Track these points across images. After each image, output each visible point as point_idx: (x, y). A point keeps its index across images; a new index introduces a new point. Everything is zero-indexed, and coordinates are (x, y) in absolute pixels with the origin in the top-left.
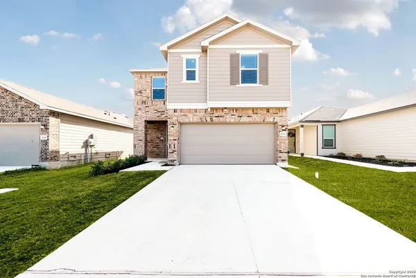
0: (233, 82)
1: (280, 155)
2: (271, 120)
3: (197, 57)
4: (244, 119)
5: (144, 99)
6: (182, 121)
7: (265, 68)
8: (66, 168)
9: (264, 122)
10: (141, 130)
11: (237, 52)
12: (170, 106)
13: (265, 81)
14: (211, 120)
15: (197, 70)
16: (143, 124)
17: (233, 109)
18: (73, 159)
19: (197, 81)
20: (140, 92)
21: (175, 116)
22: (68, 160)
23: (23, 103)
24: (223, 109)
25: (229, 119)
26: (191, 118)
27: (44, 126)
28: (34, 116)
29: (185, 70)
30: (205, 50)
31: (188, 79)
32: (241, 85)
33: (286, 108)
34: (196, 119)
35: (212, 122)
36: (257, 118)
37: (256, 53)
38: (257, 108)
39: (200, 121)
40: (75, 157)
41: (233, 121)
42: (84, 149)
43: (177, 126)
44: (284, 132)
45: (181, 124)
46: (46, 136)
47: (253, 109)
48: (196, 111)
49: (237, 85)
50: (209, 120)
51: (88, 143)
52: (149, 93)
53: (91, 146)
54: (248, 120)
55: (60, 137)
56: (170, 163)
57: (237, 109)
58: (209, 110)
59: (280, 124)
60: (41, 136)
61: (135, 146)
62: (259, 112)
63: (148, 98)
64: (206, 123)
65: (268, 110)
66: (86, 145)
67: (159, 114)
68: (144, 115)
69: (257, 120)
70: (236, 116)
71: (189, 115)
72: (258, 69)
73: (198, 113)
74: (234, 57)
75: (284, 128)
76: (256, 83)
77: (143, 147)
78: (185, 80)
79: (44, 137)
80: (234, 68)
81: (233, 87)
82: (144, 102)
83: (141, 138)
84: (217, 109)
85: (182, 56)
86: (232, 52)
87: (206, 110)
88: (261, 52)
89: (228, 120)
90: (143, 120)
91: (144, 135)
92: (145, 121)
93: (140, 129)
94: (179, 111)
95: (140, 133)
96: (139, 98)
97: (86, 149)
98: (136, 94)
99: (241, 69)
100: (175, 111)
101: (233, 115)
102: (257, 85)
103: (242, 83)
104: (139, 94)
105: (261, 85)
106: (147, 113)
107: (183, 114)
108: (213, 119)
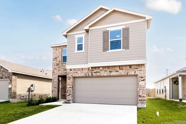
0: (105, 49)
2: (133, 73)
3: (83, 36)
4: (114, 73)
5: (58, 62)
6: (75, 76)
7: (126, 38)
8: (19, 103)
9: (127, 76)
11: (108, 29)
12: (68, 67)
13: (127, 47)
14: (92, 74)
15: (83, 43)
16: (57, 78)
17: (106, 67)
18: (22, 98)
19: (83, 51)
20: (56, 59)
21: (71, 73)
22: (20, 99)
23: (2, 69)
24: (99, 67)
25: (103, 73)
26: (80, 74)
27: (10, 80)
28: (7, 75)
29: (76, 44)
30: (87, 31)
31: (78, 50)
32: (110, 51)
33: (144, 65)
34: (83, 75)
35: (92, 77)
36: (122, 72)
37: (121, 28)
38: (122, 66)
39: (85, 75)
40: (23, 97)
41: (106, 75)
42: (28, 93)
43: (71, 79)
44: (142, 82)
45: (74, 78)
46: (11, 86)
47: (119, 66)
48: (82, 69)
49: (107, 51)
50: (90, 75)
51: (30, 90)
53: (32, 91)
54: (116, 74)
55: (17, 86)
56: (68, 102)
57: (108, 67)
58: (90, 68)
59: (139, 76)
60: (9, 86)
61: (52, 91)
62: (124, 68)
63: (60, 62)
64: (89, 77)
65: (130, 66)
66: (29, 90)
69: (123, 74)
70: (108, 72)
71: (79, 72)
72: (121, 39)
73: (84, 71)
74: (106, 33)
75: (142, 79)
76: (120, 48)
77: (57, 92)
78: (76, 51)
79: (10, 86)
80: (105, 40)
81: (105, 53)
82: (58, 64)
84: (95, 68)
85: (75, 36)
86: (104, 30)
87: (89, 68)
88: (124, 27)
89: (102, 75)
90: (57, 75)
91: (57, 85)
93: (55, 81)
94: (73, 70)
95: (55, 83)
96: (55, 62)
97: (29, 92)
98: (54, 60)
99: (110, 40)
100: (71, 70)
101: (106, 71)
102: (121, 50)
103: (111, 49)
104: (55, 60)
105: (124, 50)
106: (59, 71)
107: (75, 71)
108: (93, 74)
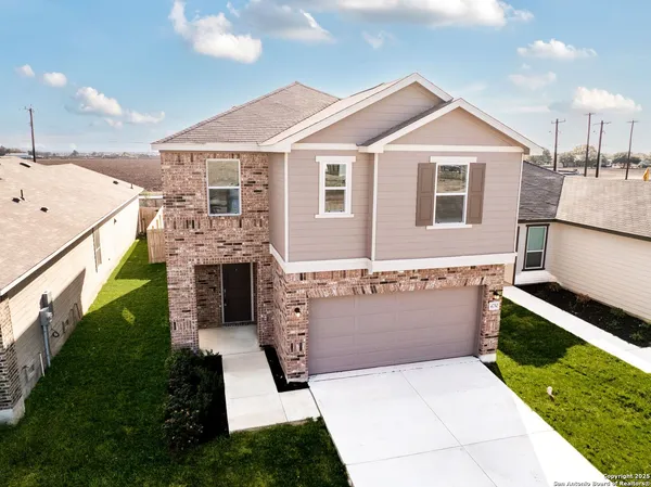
0: (422, 220)
1: (486, 341)
2: (477, 282)
3: (347, 161)
4: (432, 283)
5: (191, 215)
6: (317, 296)
7: (478, 193)
9: (465, 287)
10: (187, 289)
11: (433, 159)
13: (475, 218)
14: (373, 289)
15: (348, 188)
16: (191, 274)
19: (347, 213)
20: (180, 199)
21: (303, 287)
25: (405, 285)
26: (334, 289)
29: (323, 189)
31: (327, 210)
32: (436, 226)
34: (344, 291)
35: (374, 295)
36: (453, 280)
37: (466, 161)
39: (351, 293)
41: (412, 288)
43: (305, 306)
44: (496, 303)
45: (312, 300)
48: (344, 274)
49: (429, 227)
50: (368, 290)
52: (202, 200)
54: (439, 284)
58: (370, 273)
59: (491, 288)
61: (174, 324)
63: (201, 212)
67: (228, 249)
68: (193, 253)
69: (455, 283)
70: (418, 280)
71: (331, 283)
72: (466, 194)
73: (347, 279)
74: (425, 170)
75: (496, 296)
76: (461, 221)
77: (194, 325)
78: (323, 214)
80: (423, 193)
81: (420, 230)
82: (189, 223)
83: (188, 306)
85: (318, 159)
86: (423, 159)
87: (364, 272)
88: (474, 160)
89: (403, 288)
90: (190, 264)
91: (193, 299)
92: (197, 268)
93: (184, 285)
94: (310, 278)
95: (185, 294)
96: (176, 213)
98: (169, 204)
99: (436, 194)
100: (302, 277)
101: (413, 278)
102: (462, 225)
103: (437, 222)
104: (177, 204)
105: (470, 226)
106: (201, 248)
107: (318, 281)
108: (377, 287)
